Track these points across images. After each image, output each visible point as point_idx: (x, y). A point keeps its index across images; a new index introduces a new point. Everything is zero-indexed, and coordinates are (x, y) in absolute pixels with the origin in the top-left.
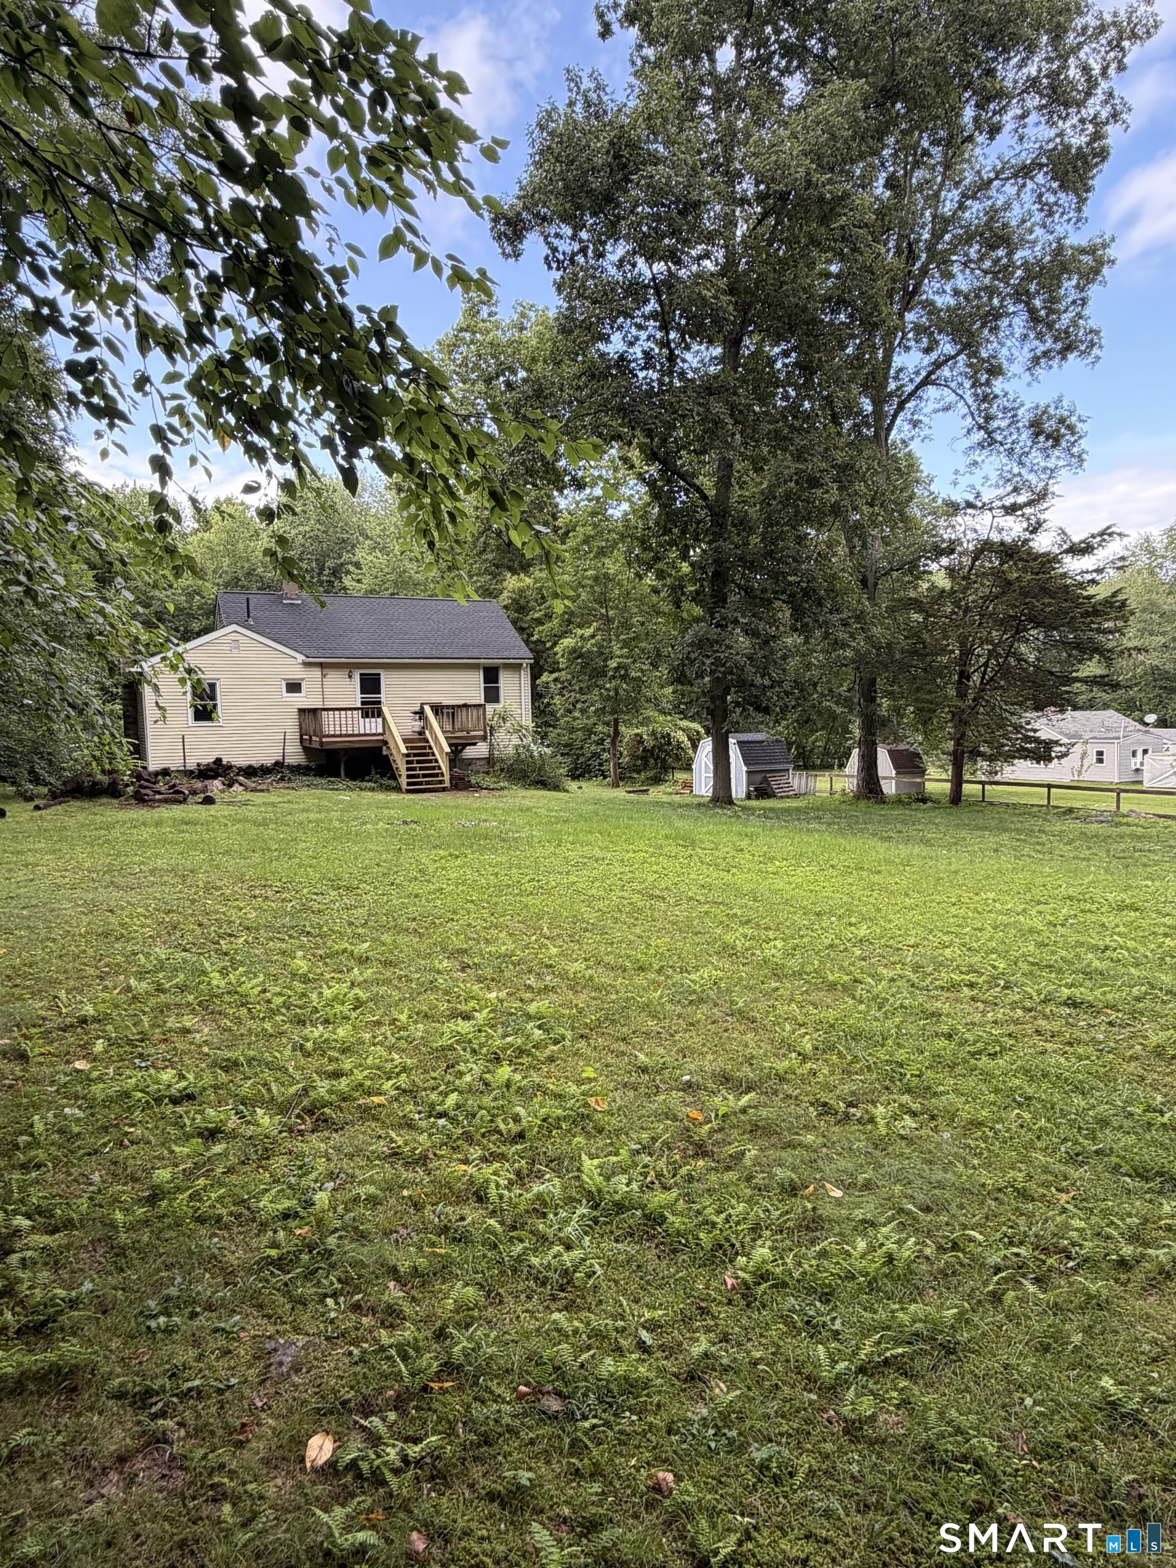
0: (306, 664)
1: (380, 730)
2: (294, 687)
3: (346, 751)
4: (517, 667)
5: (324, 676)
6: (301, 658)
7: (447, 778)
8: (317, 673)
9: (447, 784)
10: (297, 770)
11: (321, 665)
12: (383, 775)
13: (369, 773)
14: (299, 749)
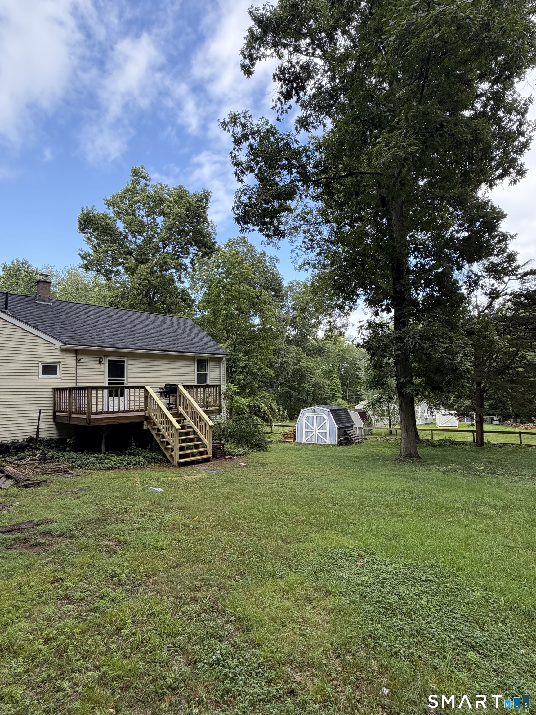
0: (63, 350)
1: (142, 407)
2: (50, 369)
3: (108, 427)
4: (218, 360)
5: (78, 361)
6: (58, 344)
7: (210, 449)
8: (72, 358)
9: (210, 455)
10: (50, 444)
11: (76, 352)
12: (144, 447)
13: (128, 446)
14: (51, 424)
